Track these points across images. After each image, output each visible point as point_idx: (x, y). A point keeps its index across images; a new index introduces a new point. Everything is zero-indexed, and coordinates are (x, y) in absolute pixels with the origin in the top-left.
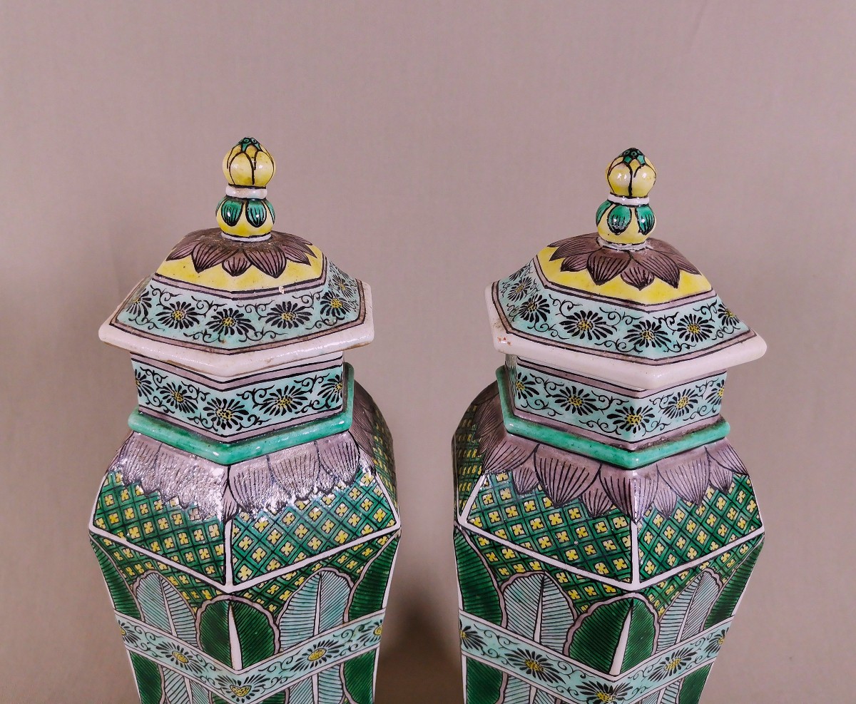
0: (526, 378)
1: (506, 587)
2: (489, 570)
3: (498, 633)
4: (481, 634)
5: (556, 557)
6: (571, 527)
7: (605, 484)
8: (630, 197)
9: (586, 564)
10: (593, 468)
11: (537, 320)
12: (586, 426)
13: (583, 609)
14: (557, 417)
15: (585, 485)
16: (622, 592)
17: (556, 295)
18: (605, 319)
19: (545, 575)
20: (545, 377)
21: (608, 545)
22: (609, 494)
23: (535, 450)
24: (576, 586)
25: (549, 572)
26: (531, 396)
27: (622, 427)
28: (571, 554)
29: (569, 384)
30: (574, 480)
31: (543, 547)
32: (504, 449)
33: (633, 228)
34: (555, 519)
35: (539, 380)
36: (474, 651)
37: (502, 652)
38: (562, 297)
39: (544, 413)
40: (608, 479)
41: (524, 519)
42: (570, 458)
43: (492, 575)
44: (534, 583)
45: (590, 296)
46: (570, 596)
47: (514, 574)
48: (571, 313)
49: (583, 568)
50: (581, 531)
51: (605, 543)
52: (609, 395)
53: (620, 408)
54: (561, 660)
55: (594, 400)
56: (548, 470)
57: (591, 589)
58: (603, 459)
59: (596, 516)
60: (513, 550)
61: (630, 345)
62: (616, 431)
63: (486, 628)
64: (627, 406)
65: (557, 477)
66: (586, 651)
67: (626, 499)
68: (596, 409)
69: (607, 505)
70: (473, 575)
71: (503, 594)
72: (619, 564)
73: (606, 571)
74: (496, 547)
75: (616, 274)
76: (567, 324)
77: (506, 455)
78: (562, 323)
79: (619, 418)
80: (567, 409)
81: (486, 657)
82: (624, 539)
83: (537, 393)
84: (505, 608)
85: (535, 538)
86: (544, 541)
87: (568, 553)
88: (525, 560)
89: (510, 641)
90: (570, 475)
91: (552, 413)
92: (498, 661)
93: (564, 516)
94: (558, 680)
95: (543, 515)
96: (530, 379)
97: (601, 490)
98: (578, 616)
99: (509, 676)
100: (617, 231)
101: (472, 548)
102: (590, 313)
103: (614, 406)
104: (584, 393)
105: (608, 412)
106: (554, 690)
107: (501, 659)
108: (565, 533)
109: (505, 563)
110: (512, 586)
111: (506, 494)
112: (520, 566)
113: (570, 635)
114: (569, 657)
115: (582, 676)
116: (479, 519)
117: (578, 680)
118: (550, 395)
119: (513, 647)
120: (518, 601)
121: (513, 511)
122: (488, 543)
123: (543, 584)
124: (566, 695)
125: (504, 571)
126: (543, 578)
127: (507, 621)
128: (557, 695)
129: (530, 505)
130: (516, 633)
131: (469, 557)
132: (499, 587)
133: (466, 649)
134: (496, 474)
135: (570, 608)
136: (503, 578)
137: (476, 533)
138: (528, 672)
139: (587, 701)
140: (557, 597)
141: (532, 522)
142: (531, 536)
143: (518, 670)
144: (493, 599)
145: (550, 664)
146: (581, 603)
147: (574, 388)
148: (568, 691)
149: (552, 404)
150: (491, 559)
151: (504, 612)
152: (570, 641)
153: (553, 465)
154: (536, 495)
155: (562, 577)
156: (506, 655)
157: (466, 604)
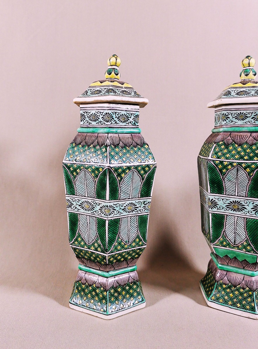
0: (226, 114)
1: (225, 177)
2: (219, 172)
3: (223, 198)
4: (217, 201)
5: (241, 160)
6: (245, 150)
7: (253, 137)
8: (249, 66)
9: (251, 158)
10: (249, 134)
11: (228, 95)
12: (245, 124)
13: (251, 174)
14: (236, 124)
15: (247, 138)
17: (232, 89)
18: (248, 91)
19: (238, 166)
20: (231, 112)
22: (255, 139)
23: (230, 134)
24: (249, 166)
25: (239, 165)
26: (227, 119)
27: (256, 121)
28: (246, 158)
29: (239, 112)
30: (244, 138)
32: (221, 136)
33: (251, 74)
34: (239, 149)
35: (229, 114)
36: (215, 210)
37: (224, 206)
38: (234, 89)
39: (232, 123)
41: (229, 152)
42: (241, 134)
43: (220, 174)
44: (234, 171)
45: (242, 87)
46: (246, 171)
47: (228, 170)
48: (238, 92)
49: (250, 160)
50: (248, 151)
51: (256, 151)
52: (251, 111)
53: (255, 114)
54: (245, 200)
55: (247, 114)
56: (235, 138)
57: (253, 165)
58: (252, 131)
59: (252, 145)
60: (227, 161)
61: (256, 94)
62: (254, 122)
63: (218, 197)
64: (257, 113)
65: (238, 139)
66: (253, 192)
68: (248, 117)
69: (255, 142)
70: (214, 176)
71: (224, 180)
73: (257, 159)
74: (221, 162)
76: (237, 94)
77: (221, 137)
79: (255, 118)
80: (239, 120)
81: (219, 210)
83: (229, 118)
84: (225, 186)
85: (234, 156)
86: (237, 157)
87: (244, 158)
88: (231, 164)
89: (227, 200)
90: (242, 137)
91: (234, 123)
92: (223, 211)
93: (242, 148)
94: (244, 209)
95: (235, 149)
96: (227, 114)
97: (252, 139)
98: (250, 178)
99: (227, 215)
100: (247, 75)
101: (213, 165)
102: (243, 91)
103: (253, 114)
104: (244, 113)
105: (251, 117)
106: (244, 214)
107: (224, 209)
108: (243, 152)
109: (225, 167)
110: (227, 176)
111: (223, 147)
112: (230, 166)
113: (248, 187)
114: (248, 197)
115: (253, 204)
116: (215, 156)
117: (251, 206)
118: (233, 117)
119: (228, 202)
120: (229, 181)
121: (226, 151)
122: (219, 162)
123: (237, 170)
124: (248, 214)
125: (224, 171)
126: (238, 168)
127: (226, 191)
128: (244, 217)
129: (231, 148)
130: (229, 195)
131: (212, 170)
132: (223, 178)
133: (211, 210)
134: (219, 142)
135: (247, 176)
136: (224, 173)
137: (215, 160)
138: (234, 211)
139: (255, 214)
140: (243, 174)
141: (232, 152)
142: (232, 156)
143: (230, 211)
144: (221, 184)
145: (241, 203)
146: (251, 172)
147: (241, 113)
148: (248, 212)
149: (234, 120)
150: (220, 168)
151: (225, 188)
152: (248, 190)
153: (237, 136)
154: (232, 145)
155: (243, 165)
156: (226, 206)
157: (211, 190)
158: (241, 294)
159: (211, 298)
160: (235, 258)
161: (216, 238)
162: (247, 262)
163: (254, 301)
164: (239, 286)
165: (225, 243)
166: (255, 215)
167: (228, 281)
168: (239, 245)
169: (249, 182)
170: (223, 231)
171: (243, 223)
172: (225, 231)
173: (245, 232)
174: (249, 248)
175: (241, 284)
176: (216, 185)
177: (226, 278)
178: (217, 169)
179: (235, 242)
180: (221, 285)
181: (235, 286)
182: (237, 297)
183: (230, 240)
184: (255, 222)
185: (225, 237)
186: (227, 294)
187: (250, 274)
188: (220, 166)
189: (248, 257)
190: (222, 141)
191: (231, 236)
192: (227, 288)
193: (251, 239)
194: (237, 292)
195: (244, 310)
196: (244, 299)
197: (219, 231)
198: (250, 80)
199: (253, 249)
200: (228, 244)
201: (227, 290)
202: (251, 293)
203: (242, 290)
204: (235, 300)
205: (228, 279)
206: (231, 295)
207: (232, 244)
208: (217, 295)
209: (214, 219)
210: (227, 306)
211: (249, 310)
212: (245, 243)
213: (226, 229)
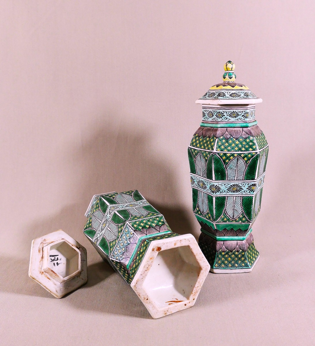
1: (228, 166)
2: (223, 162)
3: (225, 183)
4: (220, 186)
5: (240, 151)
6: (241, 143)
7: (245, 132)
9: (247, 150)
10: (242, 129)
11: (224, 96)
12: (237, 121)
13: (248, 162)
14: (230, 120)
15: (241, 133)
16: (257, 153)
17: (225, 91)
18: (238, 93)
19: (238, 156)
20: (226, 111)
21: (251, 144)
22: (247, 133)
23: (227, 130)
24: (246, 156)
25: (239, 155)
26: (223, 117)
27: (245, 118)
28: (243, 149)
30: (238, 133)
31: (236, 150)
32: (219, 131)
34: (237, 142)
36: (218, 194)
37: (226, 190)
38: (227, 91)
39: (226, 120)
40: (245, 130)
41: (230, 145)
42: (235, 129)
43: (224, 164)
44: (235, 161)
45: (233, 90)
46: (244, 160)
47: (230, 160)
48: (230, 94)
49: (247, 151)
50: (244, 143)
51: (250, 144)
52: (242, 110)
53: (245, 113)
54: (242, 182)
55: (239, 113)
56: (231, 133)
57: (250, 155)
58: (243, 126)
59: (246, 139)
60: (230, 153)
61: (246, 97)
63: (221, 183)
64: (246, 112)
65: (234, 133)
66: (249, 175)
67: (251, 133)
68: (239, 115)
69: (247, 136)
70: (219, 166)
71: (226, 169)
72: (254, 147)
73: (252, 150)
74: (225, 154)
75: (235, 85)
76: (231, 95)
78: (230, 96)
79: (244, 116)
80: (232, 117)
81: (221, 194)
82: (254, 141)
84: (227, 173)
85: (234, 148)
86: (236, 149)
87: (242, 149)
88: (233, 155)
89: (228, 184)
91: (228, 120)
92: (225, 193)
93: (239, 141)
94: (241, 190)
95: (234, 142)
96: (223, 112)
97: (245, 133)
98: (247, 165)
99: (228, 197)
100: (231, 78)
101: (219, 157)
102: (234, 93)
104: (236, 112)
105: (242, 115)
106: (241, 194)
107: (225, 192)
108: (240, 145)
109: (228, 158)
110: (229, 165)
111: (224, 141)
112: (232, 157)
113: (245, 172)
114: (244, 180)
115: (248, 185)
116: (219, 149)
117: (247, 187)
118: (228, 115)
119: (229, 186)
120: (231, 169)
121: (227, 144)
122: (223, 154)
123: (238, 160)
124: (244, 193)
125: (227, 161)
126: (238, 158)
127: (228, 178)
128: (241, 196)
129: (230, 141)
130: (230, 180)
131: (218, 161)
132: (226, 167)
133: (216, 194)
134: (220, 137)
135: (245, 164)
136: (227, 163)
137: (219, 153)
138: (233, 192)
139: (249, 192)
140: (241, 162)
141: (232, 145)
142: (233, 148)
143: (230, 193)
144: (224, 172)
145: (239, 186)
146: (247, 161)
147: (233, 111)
148: (244, 192)
149: (228, 117)
150: (224, 159)
151: (227, 175)
152: (244, 175)
153: (232, 131)
154: (231, 139)
155: (242, 155)
156: (227, 190)
157: (216, 178)
158: (236, 256)
159: (215, 266)
160: (232, 229)
161: (218, 217)
162: (241, 230)
163: (246, 259)
164: (235, 250)
165: (225, 219)
166: (249, 194)
167: (226, 249)
168: (236, 218)
169: (246, 169)
170: (224, 210)
171: (240, 201)
172: (225, 209)
173: (242, 208)
174: (244, 219)
175: (236, 249)
176: (219, 173)
177: (224, 246)
178: (222, 160)
179: (233, 217)
180: (221, 253)
181: (231, 252)
182: (234, 259)
183: (229, 216)
184: (249, 198)
185: (226, 215)
186: (226, 259)
187: (241, 239)
188: (224, 158)
189: (242, 226)
190: (222, 136)
191: (230, 212)
192: (225, 255)
193: (245, 212)
194: (233, 256)
195: (241, 268)
196: (239, 259)
197: (221, 211)
198: (233, 82)
199: (247, 220)
200: (228, 220)
201: (226, 256)
202: (243, 253)
203: (237, 253)
204: (233, 262)
205: (225, 247)
206: (229, 259)
207: (231, 219)
208: (219, 262)
209: (217, 201)
210: (228, 268)
211: (245, 267)
212: (241, 216)
213: (226, 208)
